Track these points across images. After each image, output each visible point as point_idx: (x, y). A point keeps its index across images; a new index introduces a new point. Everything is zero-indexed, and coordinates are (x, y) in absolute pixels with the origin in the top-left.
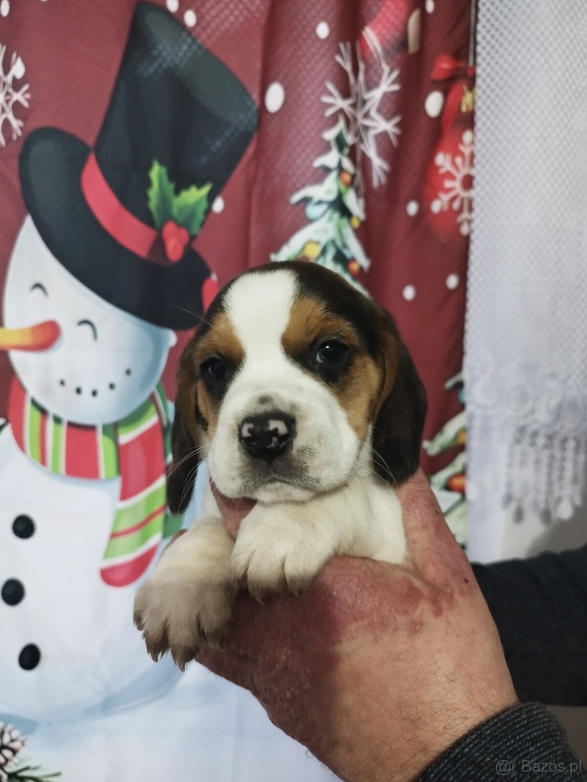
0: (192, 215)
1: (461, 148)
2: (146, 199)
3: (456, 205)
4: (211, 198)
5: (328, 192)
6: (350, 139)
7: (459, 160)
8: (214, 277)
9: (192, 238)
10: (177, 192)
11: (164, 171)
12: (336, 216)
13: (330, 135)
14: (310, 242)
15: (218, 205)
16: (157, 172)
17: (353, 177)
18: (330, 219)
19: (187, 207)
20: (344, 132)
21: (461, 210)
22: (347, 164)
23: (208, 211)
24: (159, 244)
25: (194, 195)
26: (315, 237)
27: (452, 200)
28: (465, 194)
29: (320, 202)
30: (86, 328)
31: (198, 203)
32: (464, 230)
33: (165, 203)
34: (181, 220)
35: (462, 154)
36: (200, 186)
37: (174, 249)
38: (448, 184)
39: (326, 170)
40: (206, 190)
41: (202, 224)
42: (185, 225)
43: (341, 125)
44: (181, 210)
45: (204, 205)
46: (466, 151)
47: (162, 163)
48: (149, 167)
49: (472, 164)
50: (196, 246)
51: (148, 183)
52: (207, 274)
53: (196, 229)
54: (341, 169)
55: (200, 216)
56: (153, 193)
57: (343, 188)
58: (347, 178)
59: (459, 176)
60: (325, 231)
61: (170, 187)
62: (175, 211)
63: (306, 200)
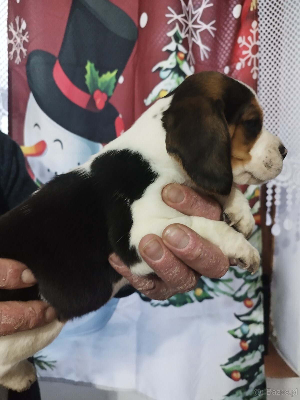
0: (108, 86)
1: (251, 31)
2: (85, 80)
3: (249, 64)
4: (117, 77)
5: (171, 64)
6: (183, 35)
7: (250, 38)
8: (120, 116)
9: (109, 98)
10: (100, 75)
11: (93, 65)
12: (176, 76)
13: (171, 34)
14: (162, 90)
15: (121, 80)
16: (89, 66)
17: (186, 55)
18: (172, 78)
19: (106, 82)
20: (179, 32)
21: (252, 66)
22: (181, 48)
23: (116, 83)
24: (92, 101)
25: (109, 76)
26: (165, 88)
27: (247, 61)
28: (254, 56)
29: (167, 69)
30: (58, 143)
31: (111, 80)
32: (255, 77)
33: (94, 81)
34: (103, 89)
35: (252, 35)
36: (112, 71)
37: (100, 103)
38: (244, 52)
39: (169, 52)
40: (115, 73)
41: (114, 90)
42: (105, 91)
43: (177, 28)
44: (102, 84)
45: (114, 80)
46: (254, 32)
47: (91, 62)
48: (86, 64)
49: (257, 39)
50: (111, 101)
51: (85, 72)
52: (117, 115)
53: (110, 93)
54: (177, 51)
55: (112, 86)
56: (88, 77)
57: (179, 61)
58: (182, 56)
59: (250, 47)
60: (170, 84)
61: (96, 73)
62: (99, 85)
63: (160, 69)
